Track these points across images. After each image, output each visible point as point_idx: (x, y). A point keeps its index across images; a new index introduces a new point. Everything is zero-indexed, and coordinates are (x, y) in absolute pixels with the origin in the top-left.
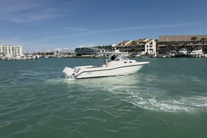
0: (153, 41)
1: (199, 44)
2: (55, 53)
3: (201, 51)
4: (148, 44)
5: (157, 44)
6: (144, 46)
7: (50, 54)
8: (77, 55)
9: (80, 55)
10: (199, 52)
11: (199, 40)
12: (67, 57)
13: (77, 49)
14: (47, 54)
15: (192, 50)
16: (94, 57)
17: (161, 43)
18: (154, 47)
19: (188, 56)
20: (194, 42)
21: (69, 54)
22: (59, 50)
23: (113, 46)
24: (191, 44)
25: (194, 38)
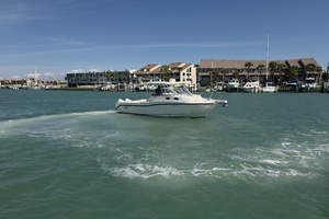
0: (192, 66)
1: (256, 73)
2: (29, 82)
3: (258, 83)
4: (185, 71)
5: (198, 71)
6: (178, 74)
7: (19, 82)
8: (70, 85)
9: (75, 85)
10: (256, 85)
11: (254, 67)
12: (51, 89)
13: (69, 76)
14: (14, 82)
15: (246, 81)
16: (100, 89)
17: (204, 70)
18: (194, 76)
19: (241, 90)
20: (249, 71)
21: (55, 83)
22: (36, 76)
23: (131, 72)
24: (245, 73)
25: (249, 64)
